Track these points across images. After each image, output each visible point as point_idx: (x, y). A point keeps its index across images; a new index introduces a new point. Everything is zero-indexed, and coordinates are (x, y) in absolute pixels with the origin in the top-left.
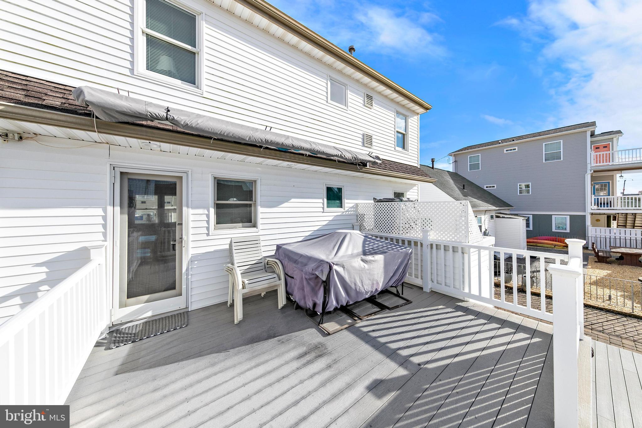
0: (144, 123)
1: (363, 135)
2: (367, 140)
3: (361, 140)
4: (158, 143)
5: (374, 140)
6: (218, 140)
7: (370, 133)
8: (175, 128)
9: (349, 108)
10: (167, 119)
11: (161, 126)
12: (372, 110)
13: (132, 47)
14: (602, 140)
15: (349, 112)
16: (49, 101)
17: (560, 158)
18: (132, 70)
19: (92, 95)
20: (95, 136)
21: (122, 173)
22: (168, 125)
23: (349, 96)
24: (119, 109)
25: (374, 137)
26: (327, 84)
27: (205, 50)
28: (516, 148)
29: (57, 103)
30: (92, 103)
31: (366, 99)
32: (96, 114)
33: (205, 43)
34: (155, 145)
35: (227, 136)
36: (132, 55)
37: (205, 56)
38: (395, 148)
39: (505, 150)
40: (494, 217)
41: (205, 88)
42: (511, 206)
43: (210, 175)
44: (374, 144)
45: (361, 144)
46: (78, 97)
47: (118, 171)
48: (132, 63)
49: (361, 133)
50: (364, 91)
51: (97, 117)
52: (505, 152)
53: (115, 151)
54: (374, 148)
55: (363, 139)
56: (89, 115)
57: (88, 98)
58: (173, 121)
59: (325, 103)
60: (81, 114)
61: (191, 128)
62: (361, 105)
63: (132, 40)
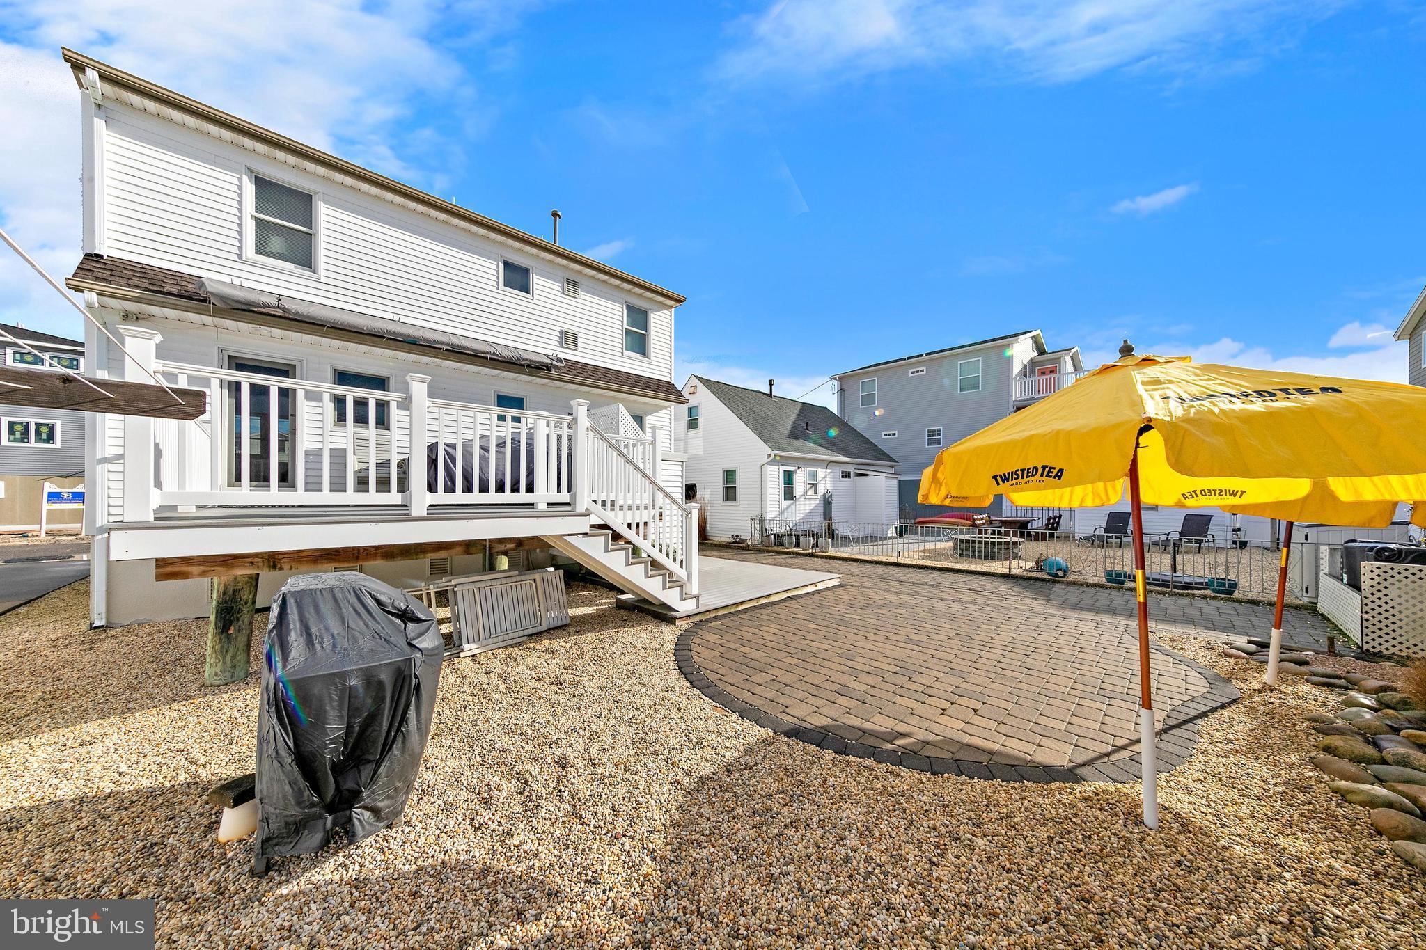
0: (256, 309)
1: (561, 332)
2: (570, 339)
3: (557, 339)
4: (269, 329)
5: (580, 340)
6: (332, 327)
7: (574, 329)
8: (287, 315)
9: (536, 296)
10: (278, 307)
11: (273, 313)
12: (579, 300)
13: (240, 233)
14: (1048, 360)
15: (535, 301)
16: (168, 289)
17: (978, 387)
18: (240, 256)
19: (212, 287)
20: (209, 320)
21: (230, 357)
22: (281, 313)
23: (535, 281)
24: (235, 298)
25: (580, 335)
26: (497, 266)
27: (323, 231)
28: (924, 368)
29: (175, 289)
30: (212, 293)
31: (566, 285)
32: (213, 300)
33: (323, 224)
34: (265, 330)
35: (342, 324)
36: (240, 241)
37: (323, 238)
38: (622, 354)
39: (910, 371)
40: (852, 475)
41: (322, 272)
42: (894, 461)
43: (329, 367)
44: (580, 345)
45: (557, 344)
46: (200, 288)
47: (226, 354)
48: (240, 249)
49: (559, 329)
50: (563, 275)
51: (213, 304)
52: (910, 375)
53: (223, 335)
54: (581, 349)
55: (561, 338)
56: (205, 301)
57: (209, 289)
58: (284, 309)
59: (495, 290)
60: (196, 300)
61: (302, 315)
62: (559, 294)
63: (240, 226)
